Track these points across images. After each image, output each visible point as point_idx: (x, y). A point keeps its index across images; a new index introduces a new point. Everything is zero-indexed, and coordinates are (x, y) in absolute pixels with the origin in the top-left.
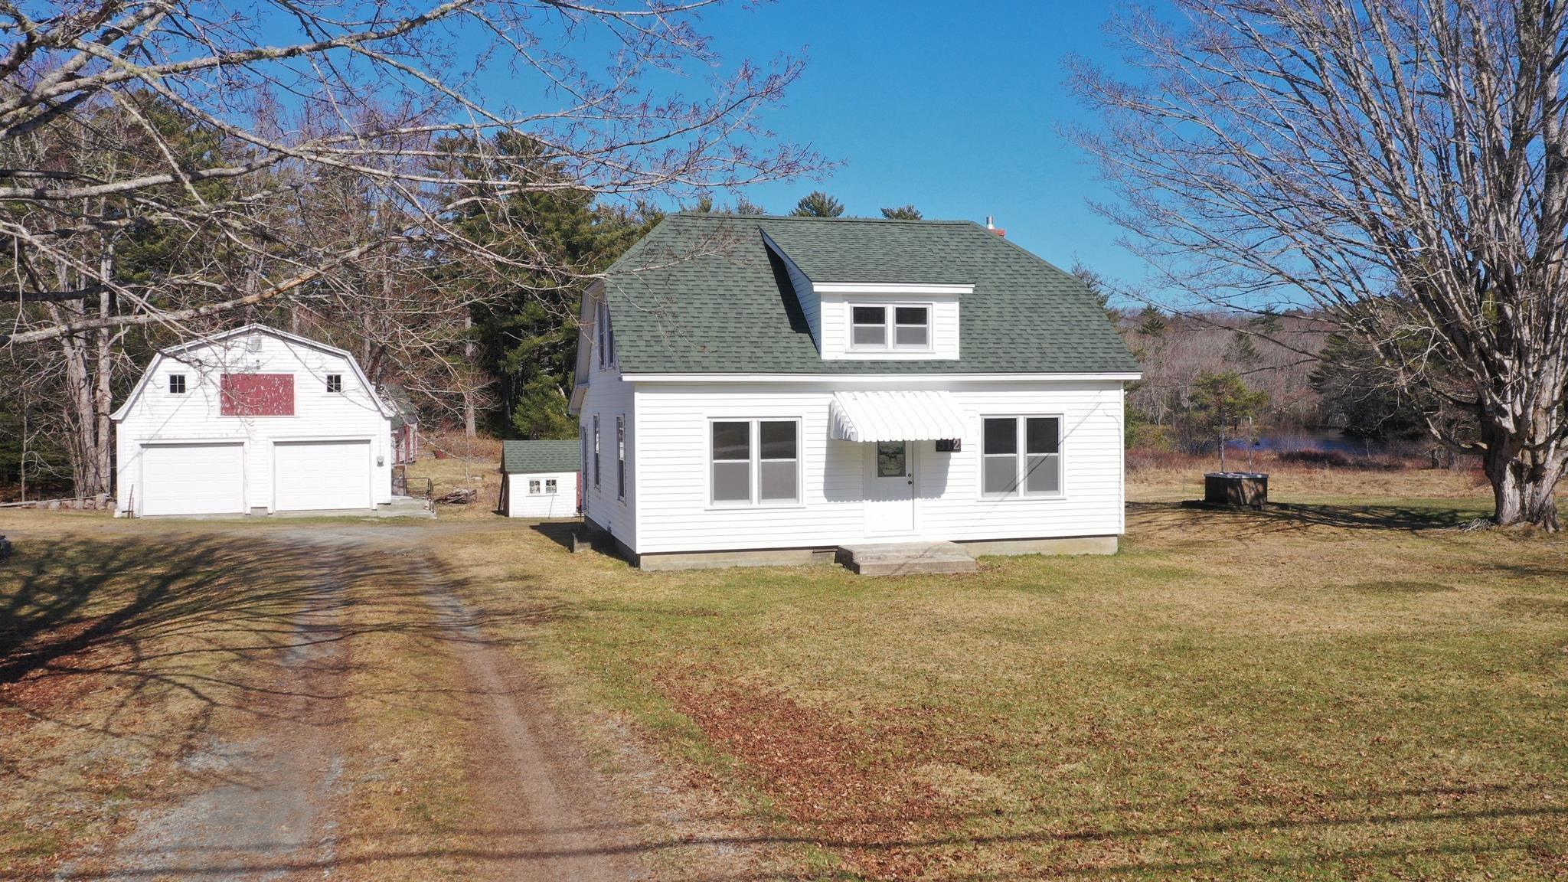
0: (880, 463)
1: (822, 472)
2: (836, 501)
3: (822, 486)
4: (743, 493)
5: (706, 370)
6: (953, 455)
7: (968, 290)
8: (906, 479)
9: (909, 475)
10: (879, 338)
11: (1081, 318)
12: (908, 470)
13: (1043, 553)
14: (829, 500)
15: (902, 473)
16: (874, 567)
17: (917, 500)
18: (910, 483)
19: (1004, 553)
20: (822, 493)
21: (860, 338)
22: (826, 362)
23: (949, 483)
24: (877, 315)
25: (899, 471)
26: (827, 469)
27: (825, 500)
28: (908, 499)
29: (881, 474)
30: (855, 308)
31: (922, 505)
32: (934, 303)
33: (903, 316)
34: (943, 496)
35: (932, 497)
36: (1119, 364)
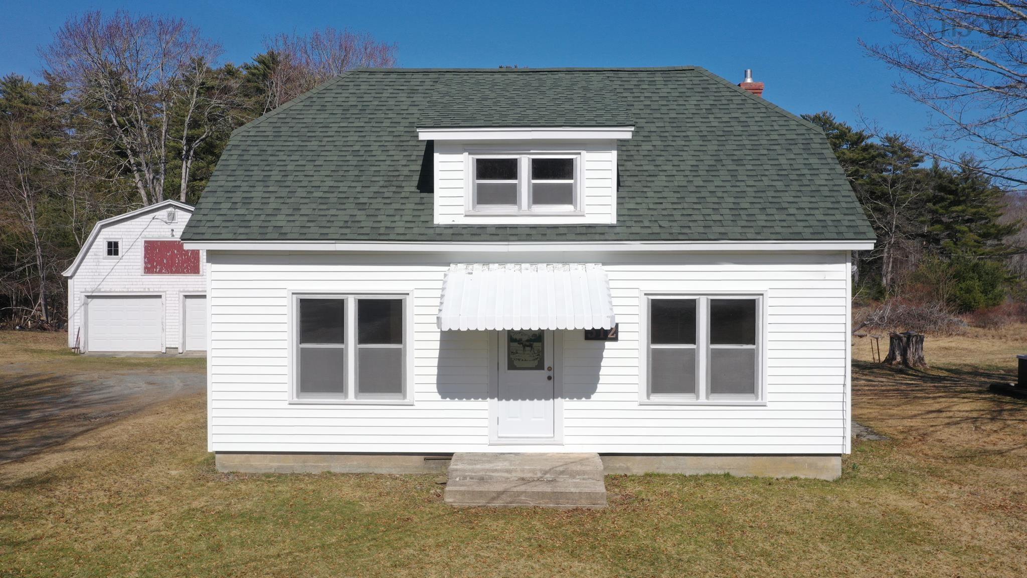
0: (510, 353)
1: (435, 362)
2: (452, 398)
3: (434, 379)
4: (336, 386)
5: (283, 237)
6: (608, 344)
7: (625, 134)
8: (544, 373)
9: (549, 369)
10: (510, 196)
11: (806, 171)
12: (547, 363)
13: (733, 473)
14: (444, 397)
15: (540, 366)
16: (463, 493)
17: (559, 401)
18: (549, 378)
19: (678, 472)
20: (434, 388)
21: (483, 197)
22: (439, 226)
23: (602, 379)
24: (509, 169)
25: (536, 362)
26: (441, 358)
27: (438, 397)
28: (547, 399)
29: (511, 366)
30: (478, 161)
31: (566, 406)
32: (583, 153)
33: (541, 169)
34: (594, 397)
35: (579, 398)
36: (843, 229)
